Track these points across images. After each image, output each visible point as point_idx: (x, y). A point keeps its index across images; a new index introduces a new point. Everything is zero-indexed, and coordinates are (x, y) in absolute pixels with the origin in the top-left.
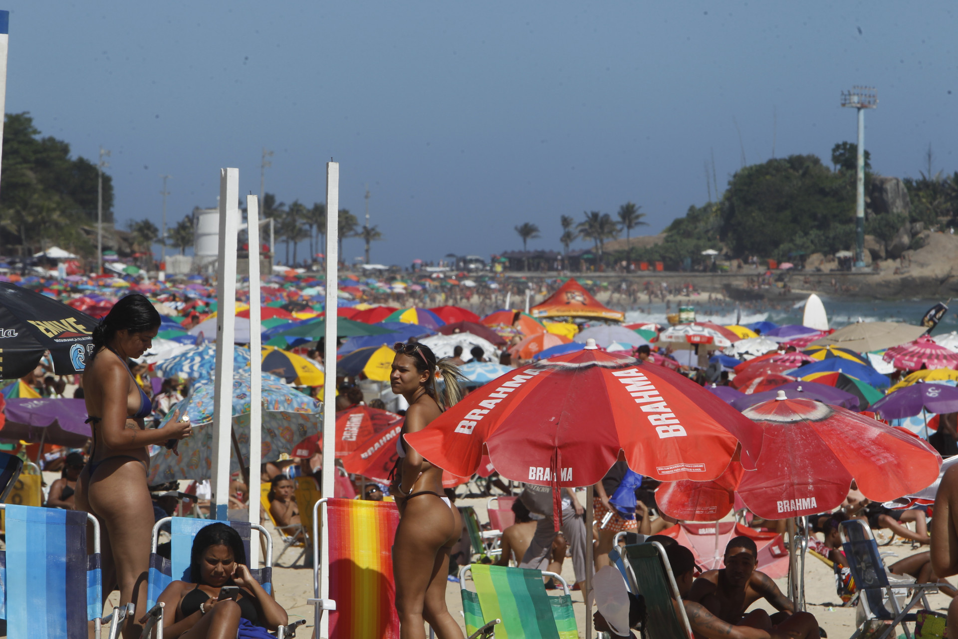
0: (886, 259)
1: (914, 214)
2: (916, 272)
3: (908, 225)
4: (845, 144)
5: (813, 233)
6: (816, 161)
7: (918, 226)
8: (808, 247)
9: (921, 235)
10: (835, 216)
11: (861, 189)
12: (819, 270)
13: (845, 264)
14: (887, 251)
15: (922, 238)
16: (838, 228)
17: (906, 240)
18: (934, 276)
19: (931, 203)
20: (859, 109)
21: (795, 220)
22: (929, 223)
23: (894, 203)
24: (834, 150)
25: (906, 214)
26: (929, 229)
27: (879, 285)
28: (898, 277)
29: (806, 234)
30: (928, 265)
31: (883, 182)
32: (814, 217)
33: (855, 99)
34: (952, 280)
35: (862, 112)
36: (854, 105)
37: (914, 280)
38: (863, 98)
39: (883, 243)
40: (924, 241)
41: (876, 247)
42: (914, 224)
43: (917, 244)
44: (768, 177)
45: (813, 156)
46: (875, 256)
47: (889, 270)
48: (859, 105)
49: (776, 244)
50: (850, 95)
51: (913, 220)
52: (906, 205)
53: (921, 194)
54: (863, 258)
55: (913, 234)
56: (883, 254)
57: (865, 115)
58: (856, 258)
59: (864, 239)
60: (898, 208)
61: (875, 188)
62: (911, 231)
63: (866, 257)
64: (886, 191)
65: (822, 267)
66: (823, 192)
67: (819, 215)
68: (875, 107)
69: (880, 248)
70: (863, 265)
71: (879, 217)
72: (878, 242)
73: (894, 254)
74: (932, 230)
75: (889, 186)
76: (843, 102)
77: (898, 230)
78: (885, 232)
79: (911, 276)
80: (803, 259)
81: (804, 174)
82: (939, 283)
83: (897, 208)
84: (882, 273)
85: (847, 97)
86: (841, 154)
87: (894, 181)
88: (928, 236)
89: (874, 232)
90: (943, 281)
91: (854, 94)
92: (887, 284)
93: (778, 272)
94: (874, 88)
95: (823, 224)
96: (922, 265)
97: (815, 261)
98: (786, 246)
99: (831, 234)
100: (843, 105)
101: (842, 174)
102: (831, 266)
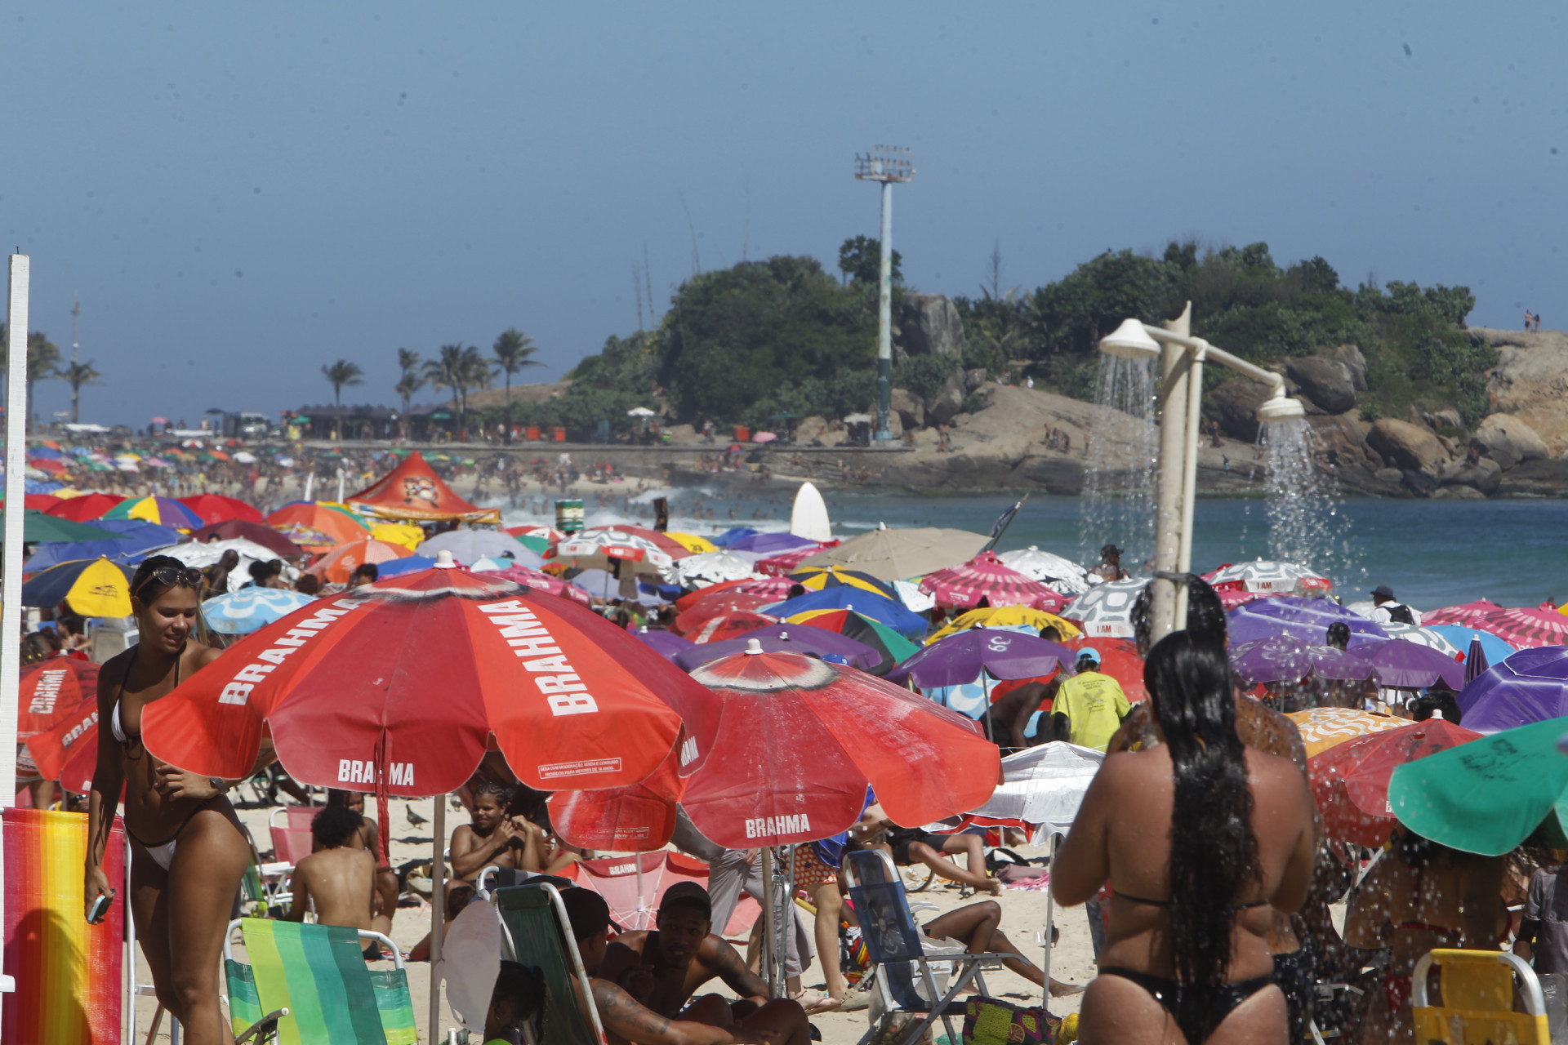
0: (925, 428)
1: (970, 355)
2: (972, 449)
3: (960, 373)
4: (861, 239)
5: (810, 384)
6: (814, 267)
7: (978, 374)
8: (800, 406)
9: (980, 390)
10: (844, 357)
11: (886, 313)
12: (818, 444)
13: (859, 434)
14: (926, 414)
15: (982, 395)
16: (849, 377)
17: (957, 397)
18: (1002, 457)
19: (998, 339)
20: (884, 183)
21: (779, 363)
22: (995, 370)
23: (938, 337)
24: (844, 250)
25: (957, 354)
26: (994, 380)
27: (914, 469)
28: (945, 456)
29: (797, 384)
30: (992, 438)
31: (921, 302)
32: (810, 356)
33: (878, 167)
34: (1030, 463)
35: (889, 187)
36: (876, 177)
37: (969, 461)
38: (890, 166)
39: (921, 400)
40: (986, 399)
41: (910, 408)
42: (970, 372)
43: (974, 405)
44: (736, 291)
45: (810, 259)
46: (908, 423)
47: (927, 446)
48: (884, 178)
49: (748, 400)
50: (869, 160)
51: (969, 366)
52: (957, 341)
53: (982, 323)
54: (888, 425)
55: (970, 389)
56: (920, 420)
57: (894, 190)
58: (878, 426)
59: (890, 395)
60: (946, 345)
61: (908, 312)
62: (965, 383)
63: (894, 424)
64: (926, 317)
65: (823, 439)
66: (824, 317)
67: (819, 355)
68: (909, 180)
69: (917, 410)
70: (889, 437)
71: (915, 359)
72: (912, 400)
73: (940, 418)
74: (999, 381)
75: (931, 310)
76: (859, 171)
77: (944, 381)
78: (923, 384)
79: (964, 456)
80: (792, 424)
81: (795, 288)
82: (1009, 467)
83: (944, 345)
84: (918, 450)
85: (866, 164)
86: (855, 256)
87: (940, 302)
88: (992, 391)
89: (906, 383)
90: (1016, 464)
91: (876, 159)
92: (926, 468)
93: (751, 446)
94: (908, 149)
95: (825, 369)
96: (982, 438)
97: (811, 429)
98: (764, 403)
99: (838, 385)
100: (859, 176)
101: (856, 289)
102: (837, 437)
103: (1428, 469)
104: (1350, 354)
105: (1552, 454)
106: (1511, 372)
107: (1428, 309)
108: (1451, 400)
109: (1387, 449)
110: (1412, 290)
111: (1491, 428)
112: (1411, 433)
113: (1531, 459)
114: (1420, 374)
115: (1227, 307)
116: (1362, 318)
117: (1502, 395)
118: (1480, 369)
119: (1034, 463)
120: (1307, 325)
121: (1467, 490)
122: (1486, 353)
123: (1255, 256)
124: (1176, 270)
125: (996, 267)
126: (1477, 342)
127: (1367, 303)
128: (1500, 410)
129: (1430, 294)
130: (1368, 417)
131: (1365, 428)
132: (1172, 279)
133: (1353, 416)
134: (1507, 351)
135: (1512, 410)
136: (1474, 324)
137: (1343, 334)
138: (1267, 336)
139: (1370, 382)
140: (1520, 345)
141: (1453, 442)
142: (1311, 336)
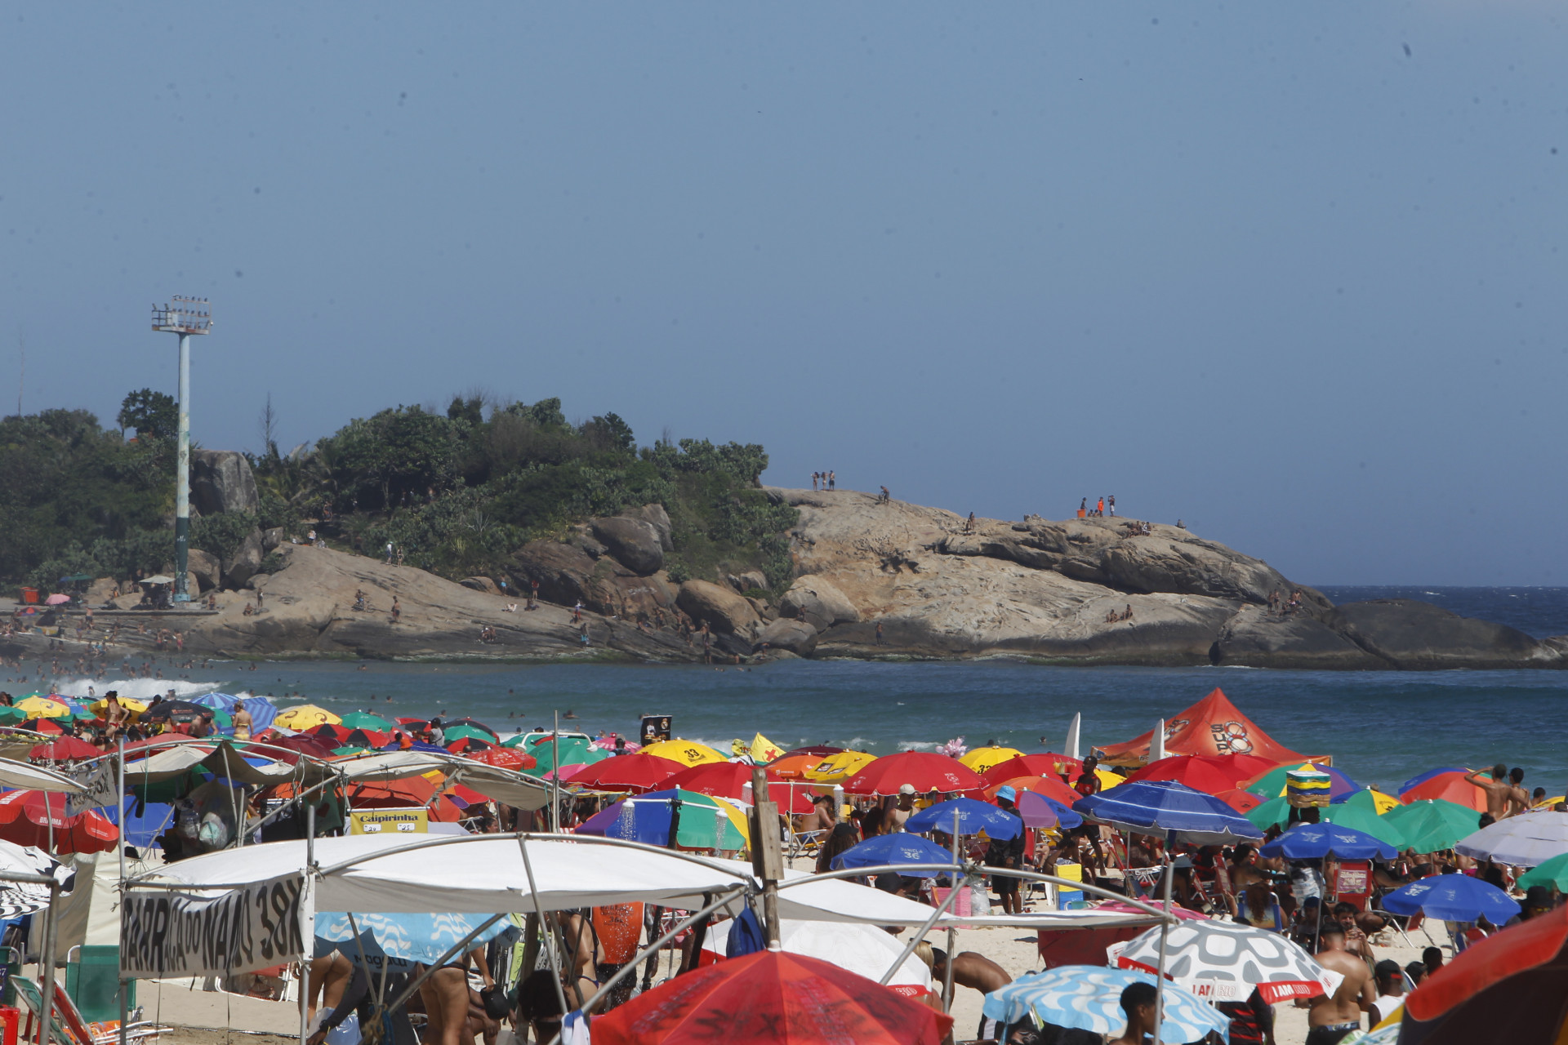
1: (265, 514)
2: (278, 612)
3: (258, 533)
4: (146, 393)
5: (100, 543)
6: (91, 421)
7: (275, 533)
8: (92, 567)
9: (278, 550)
10: (132, 515)
11: (184, 470)
12: (114, 606)
13: (157, 595)
14: (222, 575)
15: (280, 555)
16: (139, 537)
17: (254, 557)
18: (309, 620)
19: (288, 497)
20: (182, 335)
21: (63, 521)
22: (291, 529)
23: (232, 495)
24: (127, 403)
25: (251, 513)
26: (290, 540)
27: (218, 632)
29: (87, 546)
30: (298, 600)
31: (214, 459)
32: (97, 515)
33: (175, 318)
34: (336, 626)
35: (187, 339)
36: (174, 329)
37: (276, 625)
38: (188, 318)
39: (217, 561)
40: (284, 560)
41: (207, 569)
42: (268, 531)
43: (272, 565)
44: (13, 446)
45: (85, 412)
46: (205, 584)
47: (232, 607)
48: (182, 330)
49: (34, 561)
50: (167, 311)
51: (265, 525)
52: (251, 499)
53: (270, 480)
54: (187, 587)
55: (267, 548)
56: (216, 581)
57: (191, 344)
58: (177, 588)
59: (187, 555)
60: (239, 502)
61: (204, 468)
62: (262, 543)
63: (191, 585)
64: (219, 474)
65: (118, 602)
66: (111, 474)
67: (107, 513)
68: (207, 332)
69: (211, 570)
70: (187, 600)
71: (209, 518)
72: (209, 561)
73: (235, 581)
74: (294, 541)
75: (224, 467)
76: (156, 322)
77: (241, 541)
78: (219, 543)
79: (271, 619)
80: (82, 587)
81: (76, 443)
82: (317, 631)
83: (238, 504)
84: (221, 613)
85: (163, 315)
86: (139, 410)
87: (233, 458)
88: (290, 551)
89: (201, 543)
90: (322, 628)
91: (174, 310)
92: (231, 632)
93: (44, 609)
94: (206, 300)
95: (115, 529)
96: (287, 600)
97: (103, 589)
98: (48, 564)
99: (128, 544)
100: (156, 327)
101: (143, 445)
102: (130, 600)
103: (742, 632)
104: (656, 513)
105: (862, 617)
106: (811, 532)
107: (724, 466)
108: (755, 562)
109: (697, 610)
110: (707, 448)
111: (801, 590)
112: (723, 597)
113: (841, 623)
114: (722, 536)
115: (524, 464)
116: (664, 476)
117: (803, 556)
118: (780, 529)
119: (342, 625)
120: (611, 484)
121: (786, 653)
122: (784, 511)
123: (547, 412)
124: (466, 425)
125: (268, 422)
126: (775, 500)
127: (661, 459)
128: (803, 572)
129: (724, 451)
130: (676, 579)
131: (675, 589)
132: (463, 436)
133: (661, 577)
134: (805, 511)
135: (817, 570)
136: (769, 483)
137: (648, 493)
138: (571, 495)
139: (676, 542)
140: (815, 505)
141: (762, 603)
142: (616, 495)
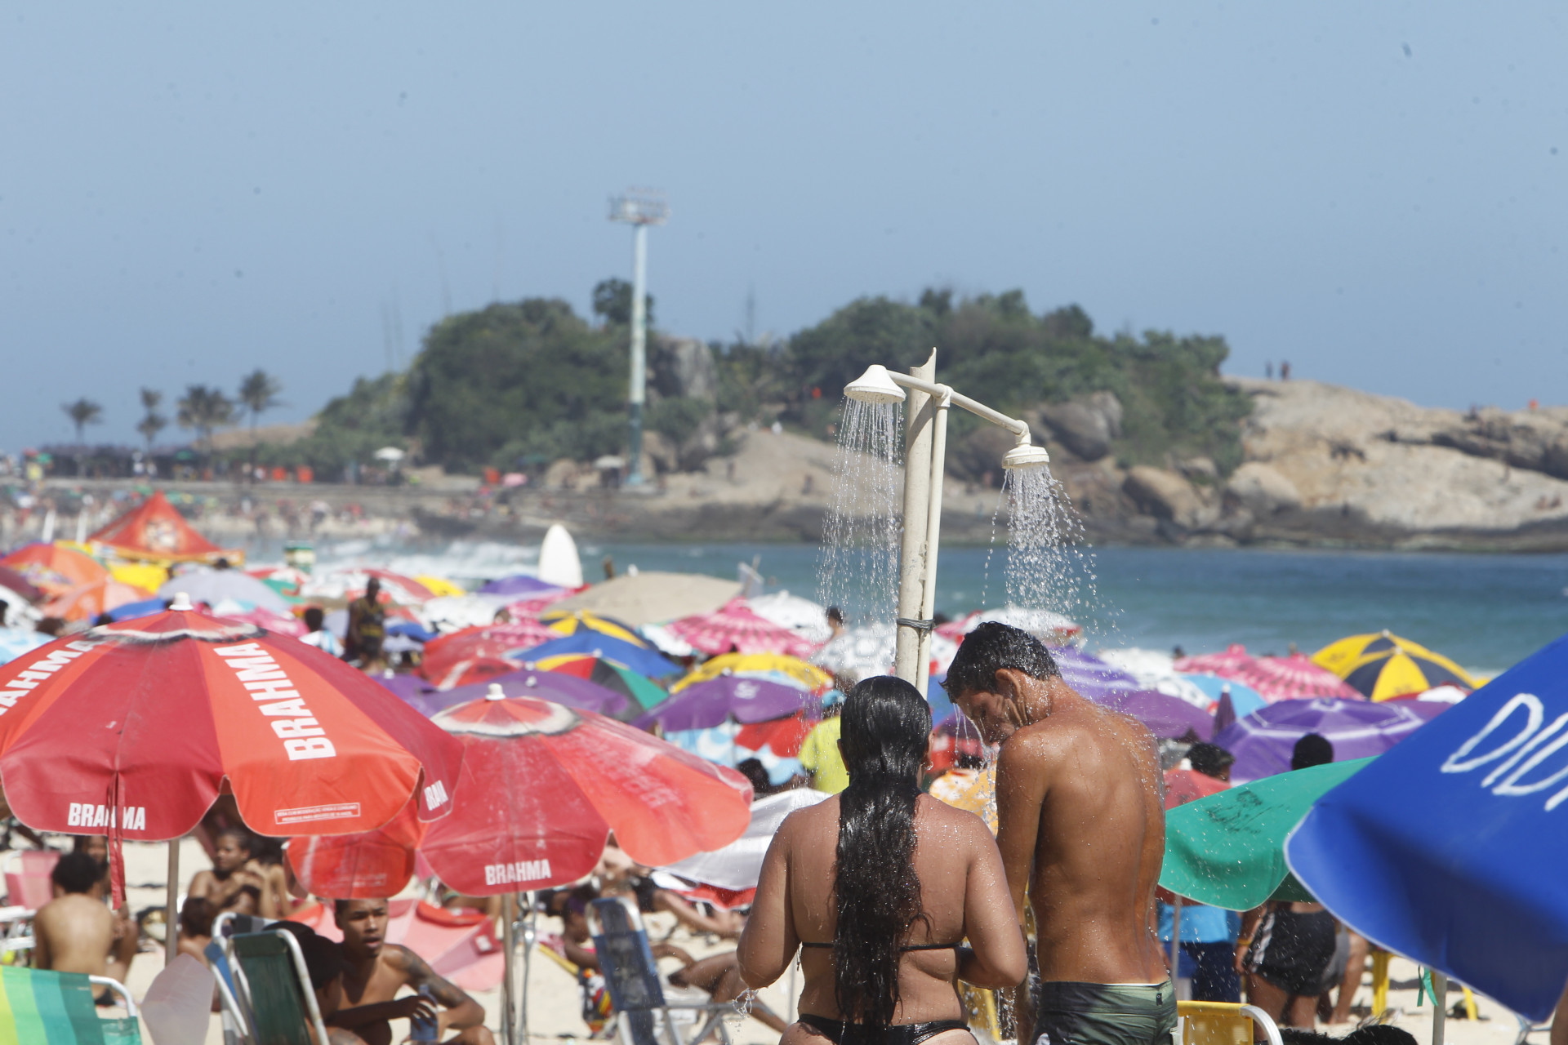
0: (677, 472)
1: (724, 399)
2: (724, 494)
3: (714, 417)
4: (614, 282)
5: (561, 427)
6: (565, 309)
7: (731, 419)
8: (550, 449)
9: (735, 435)
10: (596, 400)
11: (638, 357)
12: (568, 487)
13: (612, 477)
14: (679, 459)
15: (735, 439)
16: (600, 420)
17: (710, 441)
18: (753, 502)
19: (752, 383)
20: (637, 225)
21: (531, 404)
22: (747, 415)
23: (691, 380)
24: (596, 292)
25: (710, 398)
26: (747, 425)
27: (665, 515)
28: (696, 502)
29: (548, 426)
30: (745, 483)
31: (674, 346)
32: (561, 399)
33: (632, 208)
34: (783, 509)
35: (642, 229)
36: (629, 218)
37: (721, 507)
38: (644, 207)
39: (673, 445)
40: (739, 444)
41: (662, 452)
42: (724, 416)
43: (727, 449)
44: (487, 332)
45: (561, 300)
46: (660, 467)
47: (682, 491)
48: (637, 219)
49: (497, 442)
50: (622, 200)
51: (722, 409)
52: (710, 385)
53: (736, 366)
54: (640, 469)
55: (722, 433)
56: (672, 463)
57: (647, 234)
58: (630, 469)
59: (642, 439)
60: (698, 388)
61: (661, 356)
62: (718, 427)
63: (645, 468)
64: (679, 361)
65: (574, 482)
66: (576, 360)
67: (570, 397)
68: (663, 222)
69: (669, 454)
70: (640, 481)
71: (667, 402)
72: (664, 444)
73: (693, 463)
74: (752, 426)
75: (684, 354)
76: (612, 212)
77: (697, 425)
78: (677, 426)
79: (717, 501)
80: (542, 468)
81: (547, 330)
82: (761, 513)
83: (696, 389)
84: (671, 496)
85: (619, 205)
86: (608, 299)
87: (693, 346)
88: (745, 436)
89: (658, 427)
90: (768, 510)
91: (630, 200)
92: (678, 513)
93: (501, 489)
94: (659, 191)
95: (576, 411)
96: (737, 483)
97: (560, 470)
98: (512, 447)
99: (589, 428)
100: (612, 217)
101: (608, 331)
102: (587, 481)
103: (1182, 518)
104: (1104, 402)
105: (1306, 504)
106: (1266, 422)
107: (1184, 357)
108: (1206, 449)
109: (1142, 498)
110: (1167, 340)
111: (1245, 478)
112: (1164, 482)
113: (1284, 510)
114: (1176, 424)
115: (982, 352)
116: (1117, 366)
117: (1257, 445)
118: (1234, 418)
119: (787, 509)
120: (1063, 373)
121: (1220, 541)
122: (1240, 402)
123: (1011, 303)
124: (929, 314)
126: (1232, 391)
127: (1120, 351)
128: (1254, 458)
129: (1186, 344)
130: (1123, 466)
131: (1118, 477)
132: (927, 325)
133: (1107, 465)
134: (1262, 401)
135: (1266, 459)
136: (1229, 373)
137: (1097, 381)
138: (1022, 384)
139: (1126, 430)
140: (1272, 394)
141: (1207, 491)
142: (1067, 383)
